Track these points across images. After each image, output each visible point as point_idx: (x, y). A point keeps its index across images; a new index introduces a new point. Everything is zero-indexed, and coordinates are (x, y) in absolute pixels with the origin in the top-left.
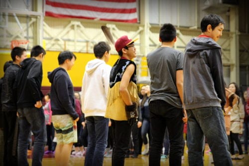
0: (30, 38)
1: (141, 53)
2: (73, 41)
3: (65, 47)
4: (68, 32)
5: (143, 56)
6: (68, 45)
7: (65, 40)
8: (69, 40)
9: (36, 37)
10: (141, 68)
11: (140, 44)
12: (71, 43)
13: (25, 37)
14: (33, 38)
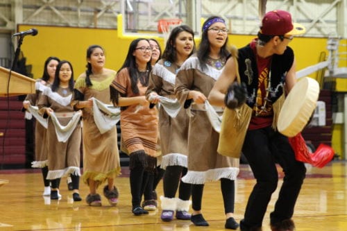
0: (183, 16)
1: (339, 34)
2: (242, 19)
3: (230, 28)
4: (234, 7)
5: (341, 38)
6: (235, 25)
7: (230, 18)
8: (236, 18)
9: (191, 14)
10: (338, 55)
11: (337, 21)
12: (238, 22)
13: (177, 15)
14: (186, 16)
